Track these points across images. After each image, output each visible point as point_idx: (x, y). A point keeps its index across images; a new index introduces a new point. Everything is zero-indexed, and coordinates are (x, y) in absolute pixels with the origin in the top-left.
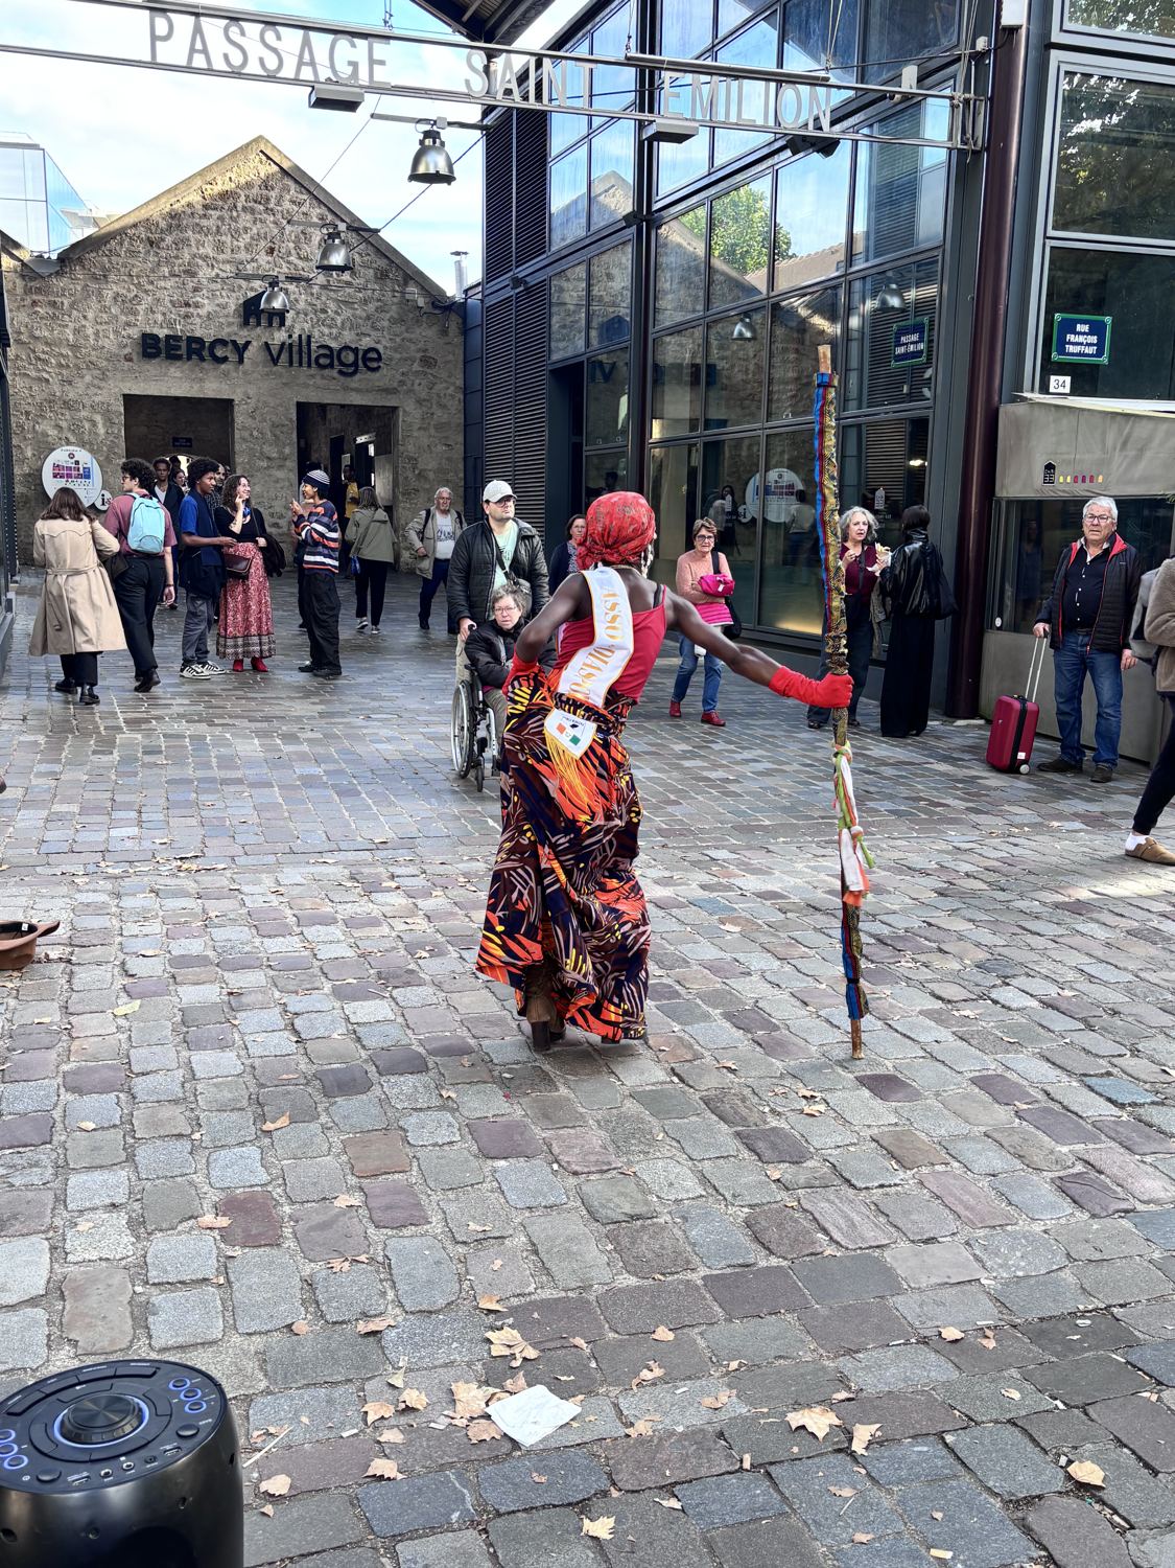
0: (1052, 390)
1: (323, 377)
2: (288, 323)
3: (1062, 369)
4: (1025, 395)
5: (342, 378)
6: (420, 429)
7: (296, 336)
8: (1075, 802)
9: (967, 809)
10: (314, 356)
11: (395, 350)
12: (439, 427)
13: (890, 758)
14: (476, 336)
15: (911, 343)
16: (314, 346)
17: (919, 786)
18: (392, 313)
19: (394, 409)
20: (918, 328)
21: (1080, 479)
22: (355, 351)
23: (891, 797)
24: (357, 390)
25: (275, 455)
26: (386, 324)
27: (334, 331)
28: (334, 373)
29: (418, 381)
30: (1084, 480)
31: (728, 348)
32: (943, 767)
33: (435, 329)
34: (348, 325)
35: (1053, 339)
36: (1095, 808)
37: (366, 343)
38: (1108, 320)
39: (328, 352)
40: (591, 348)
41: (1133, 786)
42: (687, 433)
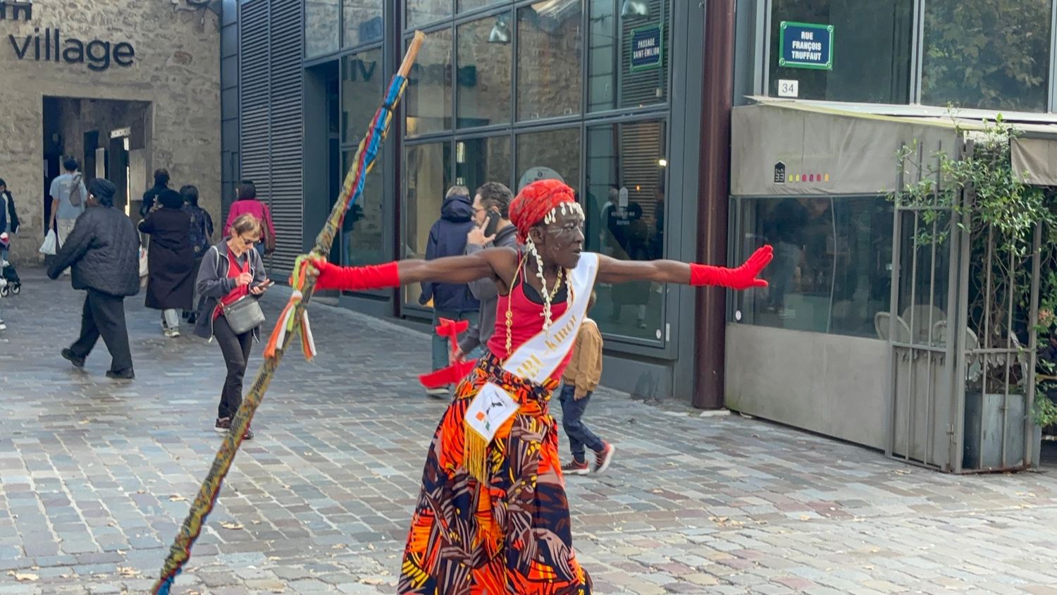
0: (780, 93)
1: (71, 71)
2: (34, 16)
3: (789, 73)
4: (755, 98)
5: (92, 72)
6: (174, 123)
7: (42, 31)
8: (812, 491)
9: (703, 500)
10: (61, 52)
11: (149, 46)
12: (194, 122)
13: (634, 450)
14: (232, 33)
15: (647, 47)
16: (62, 40)
17: (662, 479)
18: (144, 9)
19: (147, 104)
20: (653, 34)
21: (808, 178)
22: (107, 45)
23: (633, 490)
24: (108, 85)
25: (20, 149)
26: (138, 19)
27: (84, 26)
28: (84, 67)
29: (171, 77)
30: (811, 179)
31: (487, 51)
32: (687, 458)
33: (190, 25)
34: (98, 20)
35: (780, 45)
36: (829, 497)
37: (117, 38)
38: (830, 28)
39: (77, 46)
40: (345, 48)
41: (867, 474)
42: (442, 131)
